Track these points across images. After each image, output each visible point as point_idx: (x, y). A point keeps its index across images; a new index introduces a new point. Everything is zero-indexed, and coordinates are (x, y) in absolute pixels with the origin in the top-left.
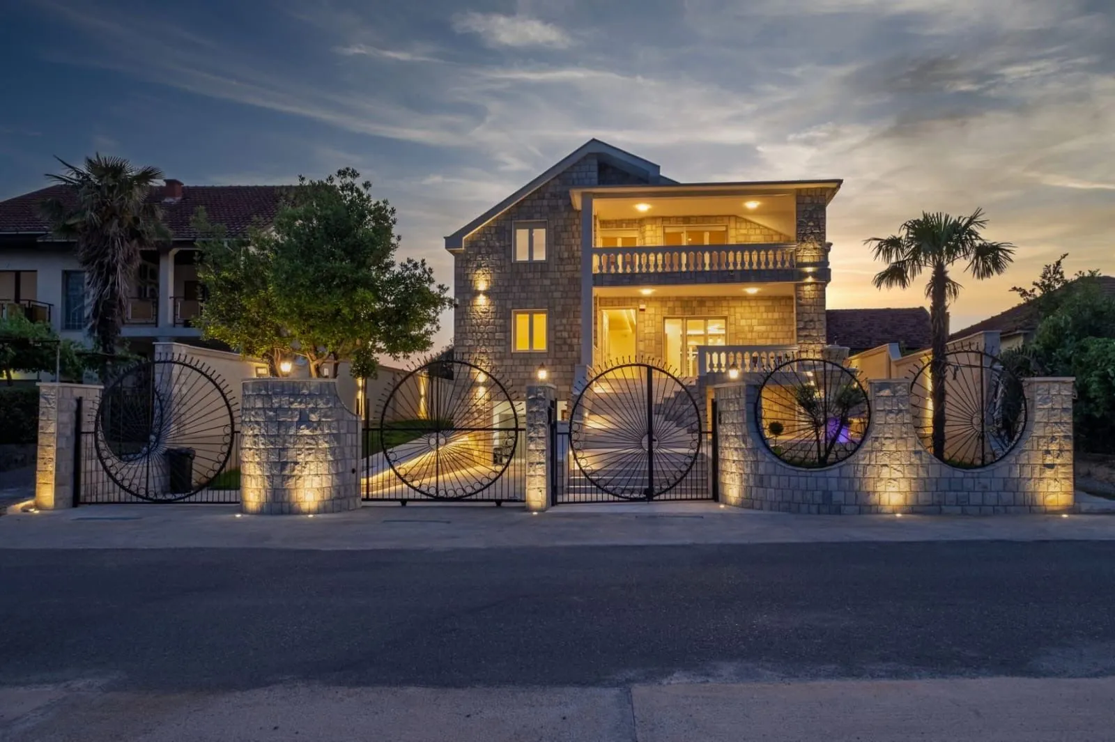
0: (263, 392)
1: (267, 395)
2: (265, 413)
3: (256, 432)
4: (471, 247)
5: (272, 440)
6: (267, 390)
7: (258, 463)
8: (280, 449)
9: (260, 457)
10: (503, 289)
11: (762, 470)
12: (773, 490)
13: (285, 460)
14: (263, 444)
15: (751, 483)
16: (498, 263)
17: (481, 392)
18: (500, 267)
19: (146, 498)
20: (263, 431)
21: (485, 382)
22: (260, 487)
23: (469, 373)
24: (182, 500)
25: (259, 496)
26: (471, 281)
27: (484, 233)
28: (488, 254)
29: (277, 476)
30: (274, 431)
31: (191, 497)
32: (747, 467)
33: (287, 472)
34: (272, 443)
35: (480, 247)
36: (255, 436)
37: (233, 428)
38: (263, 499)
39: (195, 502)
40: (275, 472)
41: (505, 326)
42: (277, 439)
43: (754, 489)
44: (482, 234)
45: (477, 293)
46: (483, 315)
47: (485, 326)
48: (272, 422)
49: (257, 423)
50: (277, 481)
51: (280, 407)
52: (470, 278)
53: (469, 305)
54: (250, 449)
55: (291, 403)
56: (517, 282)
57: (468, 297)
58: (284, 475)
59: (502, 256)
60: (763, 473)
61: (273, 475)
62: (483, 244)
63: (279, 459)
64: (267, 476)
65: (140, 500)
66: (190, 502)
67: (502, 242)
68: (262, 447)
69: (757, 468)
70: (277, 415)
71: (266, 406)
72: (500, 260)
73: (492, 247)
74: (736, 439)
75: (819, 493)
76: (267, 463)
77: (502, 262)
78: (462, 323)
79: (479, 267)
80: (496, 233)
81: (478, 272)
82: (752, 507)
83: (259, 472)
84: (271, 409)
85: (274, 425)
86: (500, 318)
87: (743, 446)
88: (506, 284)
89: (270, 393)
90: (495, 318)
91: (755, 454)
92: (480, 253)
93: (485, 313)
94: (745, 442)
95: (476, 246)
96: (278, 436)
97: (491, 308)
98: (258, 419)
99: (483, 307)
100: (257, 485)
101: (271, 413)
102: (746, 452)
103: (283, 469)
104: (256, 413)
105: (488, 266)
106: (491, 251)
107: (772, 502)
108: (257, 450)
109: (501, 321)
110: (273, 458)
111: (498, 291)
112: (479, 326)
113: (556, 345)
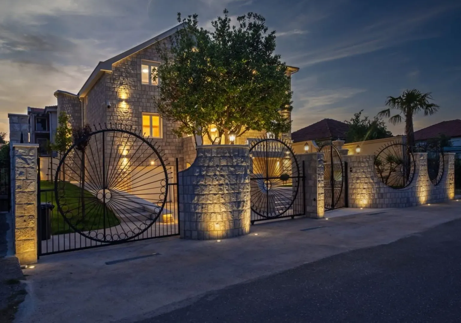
0: (228, 155)
1: (230, 157)
2: (228, 169)
3: (221, 182)
4: (116, 70)
5: (233, 187)
6: (229, 153)
7: (223, 204)
8: (237, 193)
9: (224, 200)
10: (136, 99)
11: (382, 191)
12: (387, 199)
13: (240, 200)
14: (227, 190)
15: (376, 196)
16: (133, 83)
17: (125, 161)
18: (135, 86)
19: (104, 241)
20: (227, 181)
21: (127, 155)
22: (225, 220)
23: (117, 150)
24: (133, 239)
25: (225, 226)
26: (117, 92)
27: (124, 63)
28: (127, 77)
29: (236, 211)
30: (234, 181)
31: (140, 236)
32: (374, 190)
33: (240, 208)
34: (233, 189)
35: (122, 72)
36: (221, 185)
37: (167, 181)
38: (227, 227)
39: (143, 239)
40: (235, 208)
41: (138, 122)
42: (236, 186)
43: (378, 200)
44: (123, 64)
45: (121, 100)
46: (125, 114)
47: (126, 121)
48: (233, 175)
49: (222, 176)
50: (236, 214)
51: (237, 165)
52: (116, 90)
53: (115, 107)
54: (215, 194)
55: (242, 162)
56: (145, 96)
57: (114, 102)
58: (239, 210)
59: (135, 79)
60: (383, 192)
61: (234, 211)
62: (123, 70)
63: (237, 200)
64: (230, 212)
65: (99, 243)
66: (139, 240)
67: (135, 71)
68: (226, 192)
69: (380, 190)
70: (235, 171)
71: (229, 164)
72: (134, 81)
73: (128, 73)
74: (367, 179)
75: (406, 199)
76: (229, 203)
77: (136, 83)
78: (112, 118)
79: (121, 84)
80: (131, 65)
81: (121, 87)
82: (377, 207)
83: (223, 210)
84: (232, 166)
85: (234, 177)
86: (135, 117)
87: (372, 181)
88: (138, 97)
89: (232, 155)
90: (132, 117)
91: (379, 185)
92: (122, 76)
93: (126, 113)
94: (373, 180)
95: (119, 71)
96: (236, 184)
97: (129, 110)
98: (223, 173)
99: (125, 109)
100: (222, 219)
101: (232, 169)
102: (374, 184)
103: (239, 206)
104: (222, 169)
105: (127, 84)
106: (129, 75)
107: (387, 204)
108: (223, 194)
109: (136, 119)
110: (234, 199)
111: (134, 100)
112: (122, 121)
113: (167, 134)
